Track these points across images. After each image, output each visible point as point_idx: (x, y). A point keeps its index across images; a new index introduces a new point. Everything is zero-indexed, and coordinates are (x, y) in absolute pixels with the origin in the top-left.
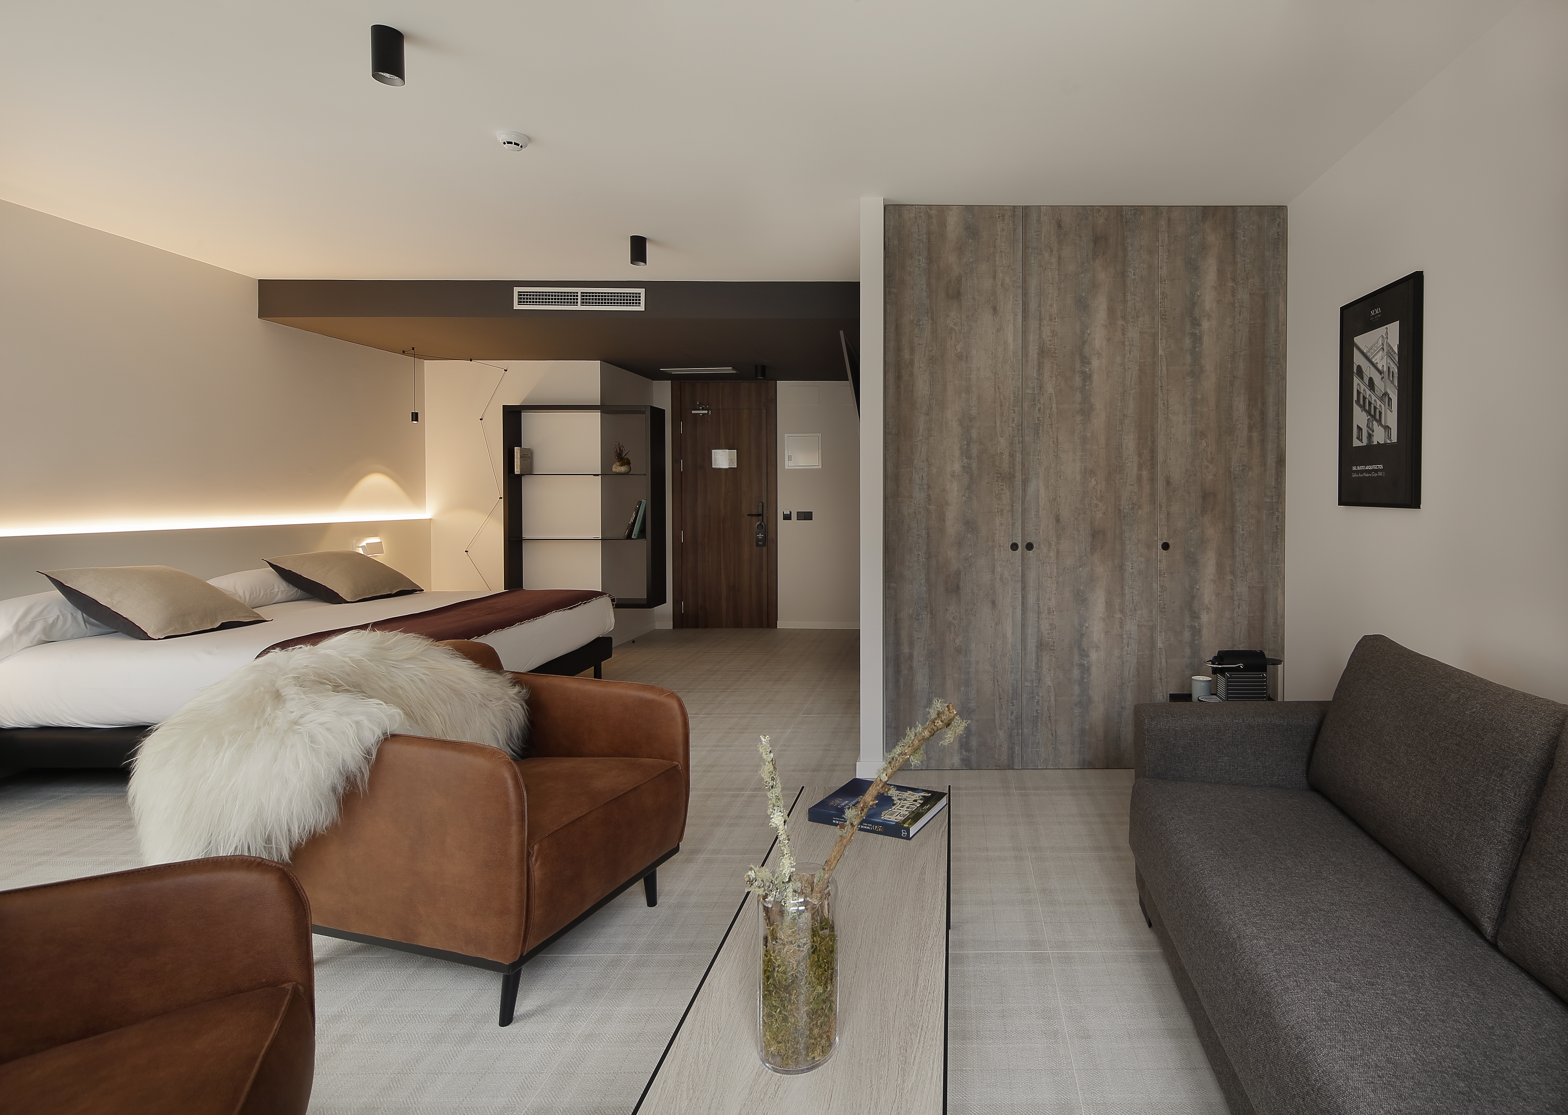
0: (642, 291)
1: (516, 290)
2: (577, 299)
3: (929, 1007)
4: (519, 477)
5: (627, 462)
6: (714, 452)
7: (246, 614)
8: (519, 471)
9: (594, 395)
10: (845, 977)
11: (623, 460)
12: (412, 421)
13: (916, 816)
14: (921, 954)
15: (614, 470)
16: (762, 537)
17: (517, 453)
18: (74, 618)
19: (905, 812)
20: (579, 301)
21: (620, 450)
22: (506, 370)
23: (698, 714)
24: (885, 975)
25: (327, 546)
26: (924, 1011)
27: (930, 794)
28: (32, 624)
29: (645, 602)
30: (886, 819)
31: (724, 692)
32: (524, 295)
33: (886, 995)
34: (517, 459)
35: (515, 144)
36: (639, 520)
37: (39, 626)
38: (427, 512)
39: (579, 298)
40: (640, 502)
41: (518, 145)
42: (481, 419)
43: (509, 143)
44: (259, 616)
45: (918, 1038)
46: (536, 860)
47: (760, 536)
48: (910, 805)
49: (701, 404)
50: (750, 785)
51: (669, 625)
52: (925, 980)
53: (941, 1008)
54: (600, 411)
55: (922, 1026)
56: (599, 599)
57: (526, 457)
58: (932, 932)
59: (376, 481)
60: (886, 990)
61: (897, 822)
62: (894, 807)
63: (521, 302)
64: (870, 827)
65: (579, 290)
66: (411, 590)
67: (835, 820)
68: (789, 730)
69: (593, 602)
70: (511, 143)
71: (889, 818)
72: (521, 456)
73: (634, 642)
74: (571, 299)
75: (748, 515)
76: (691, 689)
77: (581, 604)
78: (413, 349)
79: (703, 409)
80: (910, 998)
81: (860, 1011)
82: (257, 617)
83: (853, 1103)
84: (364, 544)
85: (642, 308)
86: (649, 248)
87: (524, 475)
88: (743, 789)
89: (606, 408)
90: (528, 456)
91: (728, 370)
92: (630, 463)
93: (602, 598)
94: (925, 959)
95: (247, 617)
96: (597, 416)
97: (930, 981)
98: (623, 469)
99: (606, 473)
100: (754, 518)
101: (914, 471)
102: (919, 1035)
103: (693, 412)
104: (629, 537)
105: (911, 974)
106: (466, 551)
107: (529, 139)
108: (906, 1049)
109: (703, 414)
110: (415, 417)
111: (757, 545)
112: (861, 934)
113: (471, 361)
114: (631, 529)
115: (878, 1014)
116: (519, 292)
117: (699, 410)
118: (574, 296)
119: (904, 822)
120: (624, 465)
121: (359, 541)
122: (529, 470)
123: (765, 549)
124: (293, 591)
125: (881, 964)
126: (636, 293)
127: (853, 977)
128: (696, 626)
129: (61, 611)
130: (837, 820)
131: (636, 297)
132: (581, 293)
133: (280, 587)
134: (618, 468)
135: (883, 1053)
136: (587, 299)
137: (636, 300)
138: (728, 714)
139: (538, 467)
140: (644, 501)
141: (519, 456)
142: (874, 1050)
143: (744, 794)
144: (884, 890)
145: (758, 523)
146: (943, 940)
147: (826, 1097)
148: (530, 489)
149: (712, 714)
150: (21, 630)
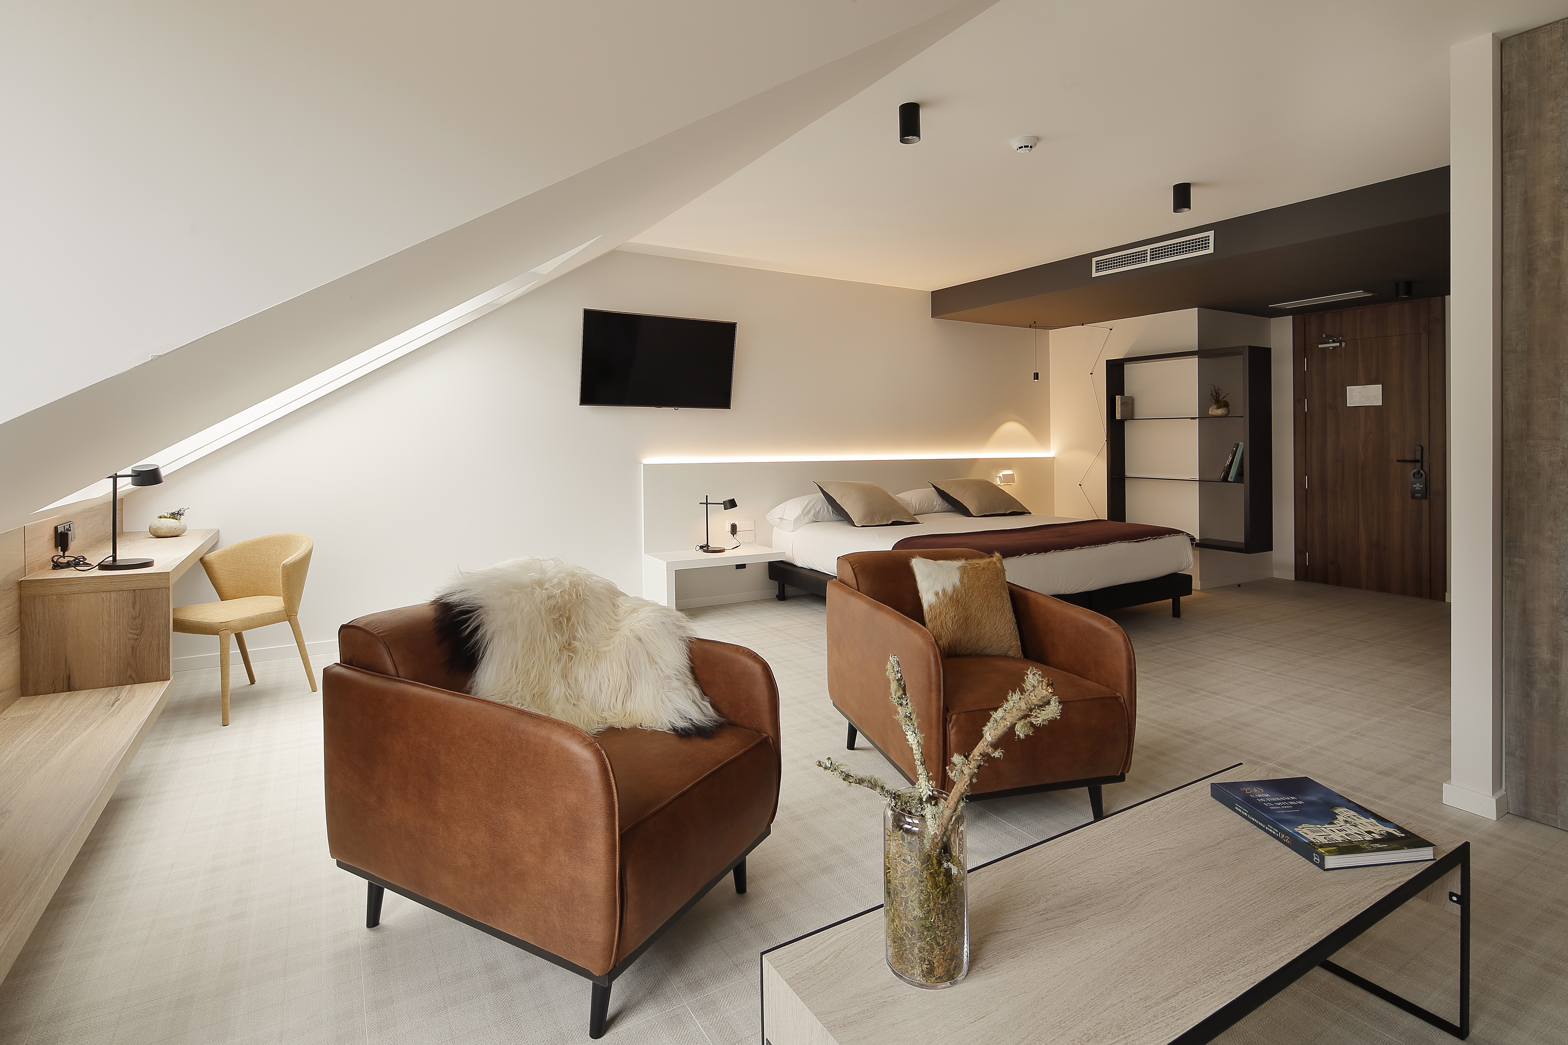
0: (1211, 234)
1: (1094, 260)
2: (1147, 256)
3: (1157, 1027)
4: (1122, 423)
5: (1226, 405)
6: (1349, 389)
7: (908, 517)
8: (1120, 417)
9: (1192, 341)
10: (1098, 943)
11: (1220, 402)
12: (1034, 379)
13: (1349, 848)
14: (1205, 979)
15: (1210, 413)
16: (1420, 487)
17: (1118, 401)
18: (828, 509)
19: (1338, 837)
20: (1148, 258)
21: (1216, 393)
22: (1111, 329)
23: (1266, 671)
24: (1141, 969)
25: (975, 475)
26: (1147, 1026)
27: (1403, 835)
28: (810, 510)
29: (1243, 547)
30: (1300, 832)
31: (1316, 656)
32: (1101, 263)
33: (1121, 984)
34: (1118, 406)
35: (1025, 147)
36: (1236, 462)
37: (812, 512)
38: (1050, 452)
39: (1149, 255)
40: (1237, 445)
41: (1028, 146)
42: (1091, 374)
43: (1020, 148)
44: (916, 519)
45: (1113, 1041)
46: (952, 727)
47: (1418, 486)
48: (1356, 833)
49: (1328, 337)
50: (1280, 758)
51: (1292, 577)
52: (1182, 1003)
53: (1169, 1038)
54: (1197, 356)
55: (1130, 1036)
56: (1173, 537)
57: (1127, 404)
58: (1244, 968)
59: (1011, 427)
60: (1127, 982)
61: (1312, 842)
62: (1327, 826)
63: (1098, 269)
64: (1275, 832)
65: (1148, 247)
66: (1022, 512)
67: (1238, 807)
68: (1378, 719)
69: (1166, 538)
70: (1022, 147)
71: (1305, 833)
72: (1121, 403)
73: (1239, 586)
74: (1142, 257)
75: (1398, 461)
76: (1275, 644)
77: (1149, 539)
78: (1035, 322)
79: (1334, 342)
80: (1145, 1005)
81: (1081, 978)
82: (914, 520)
83: (994, 1036)
84: (1001, 475)
85: (1211, 250)
86: (1194, 192)
87: (1126, 420)
88: (1267, 759)
89: (1204, 353)
90: (1129, 404)
91: (1359, 294)
92: (1229, 406)
93: (1177, 536)
94: (1204, 986)
95: (908, 519)
96: (1194, 361)
97: (1185, 1008)
98: (1220, 412)
99: (1203, 417)
100: (1409, 466)
101: (1561, 402)
102: (1116, 1040)
103: (1320, 346)
104: (1225, 479)
105: (1170, 987)
106: (1080, 485)
107: (1038, 139)
108: (1089, 1040)
109: (1334, 348)
110: (1036, 376)
111: (1413, 497)
112: (1155, 921)
113: (1083, 325)
114: (1227, 471)
115: (1095, 994)
116: (1096, 261)
117: (1329, 343)
118: (1144, 254)
119: (1322, 846)
120: (1221, 408)
121: (997, 472)
122: (1130, 415)
123: (1425, 503)
124: (946, 505)
125: (1147, 958)
126: (1205, 237)
127: (1105, 949)
128: (1325, 581)
129: (822, 505)
130: (1240, 809)
131: (1206, 240)
132: (1151, 249)
133: (938, 501)
134: (1215, 411)
135: (1064, 1025)
136: (1155, 255)
137: (1206, 244)
138: (1303, 679)
139: (1138, 414)
140: (1241, 444)
141: (1119, 404)
142: (1058, 1017)
143: (1265, 764)
144: (1229, 899)
145: (1415, 471)
146: (1249, 985)
147: (979, 1014)
148: (1133, 434)
149: (1283, 675)
150: (805, 513)
